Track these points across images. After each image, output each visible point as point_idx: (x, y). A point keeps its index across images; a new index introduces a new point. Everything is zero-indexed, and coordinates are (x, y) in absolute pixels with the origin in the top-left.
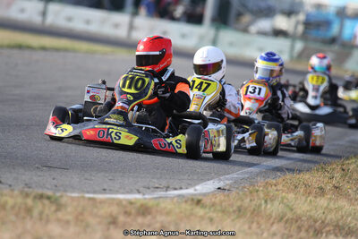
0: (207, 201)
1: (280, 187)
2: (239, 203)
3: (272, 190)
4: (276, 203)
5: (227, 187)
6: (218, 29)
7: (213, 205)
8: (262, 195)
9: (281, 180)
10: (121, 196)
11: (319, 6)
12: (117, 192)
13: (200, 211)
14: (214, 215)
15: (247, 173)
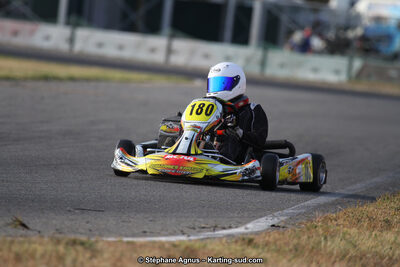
0: (259, 240)
1: (341, 221)
2: (295, 241)
3: (332, 225)
4: (337, 240)
5: (282, 224)
6: (265, 49)
7: (267, 244)
8: (321, 231)
9: (341, 214)
10: (163, 239)
11: (378, 19)
12: (159, 234)
13: (252, 252)
14: (268, 256)
15: (303, 207)
